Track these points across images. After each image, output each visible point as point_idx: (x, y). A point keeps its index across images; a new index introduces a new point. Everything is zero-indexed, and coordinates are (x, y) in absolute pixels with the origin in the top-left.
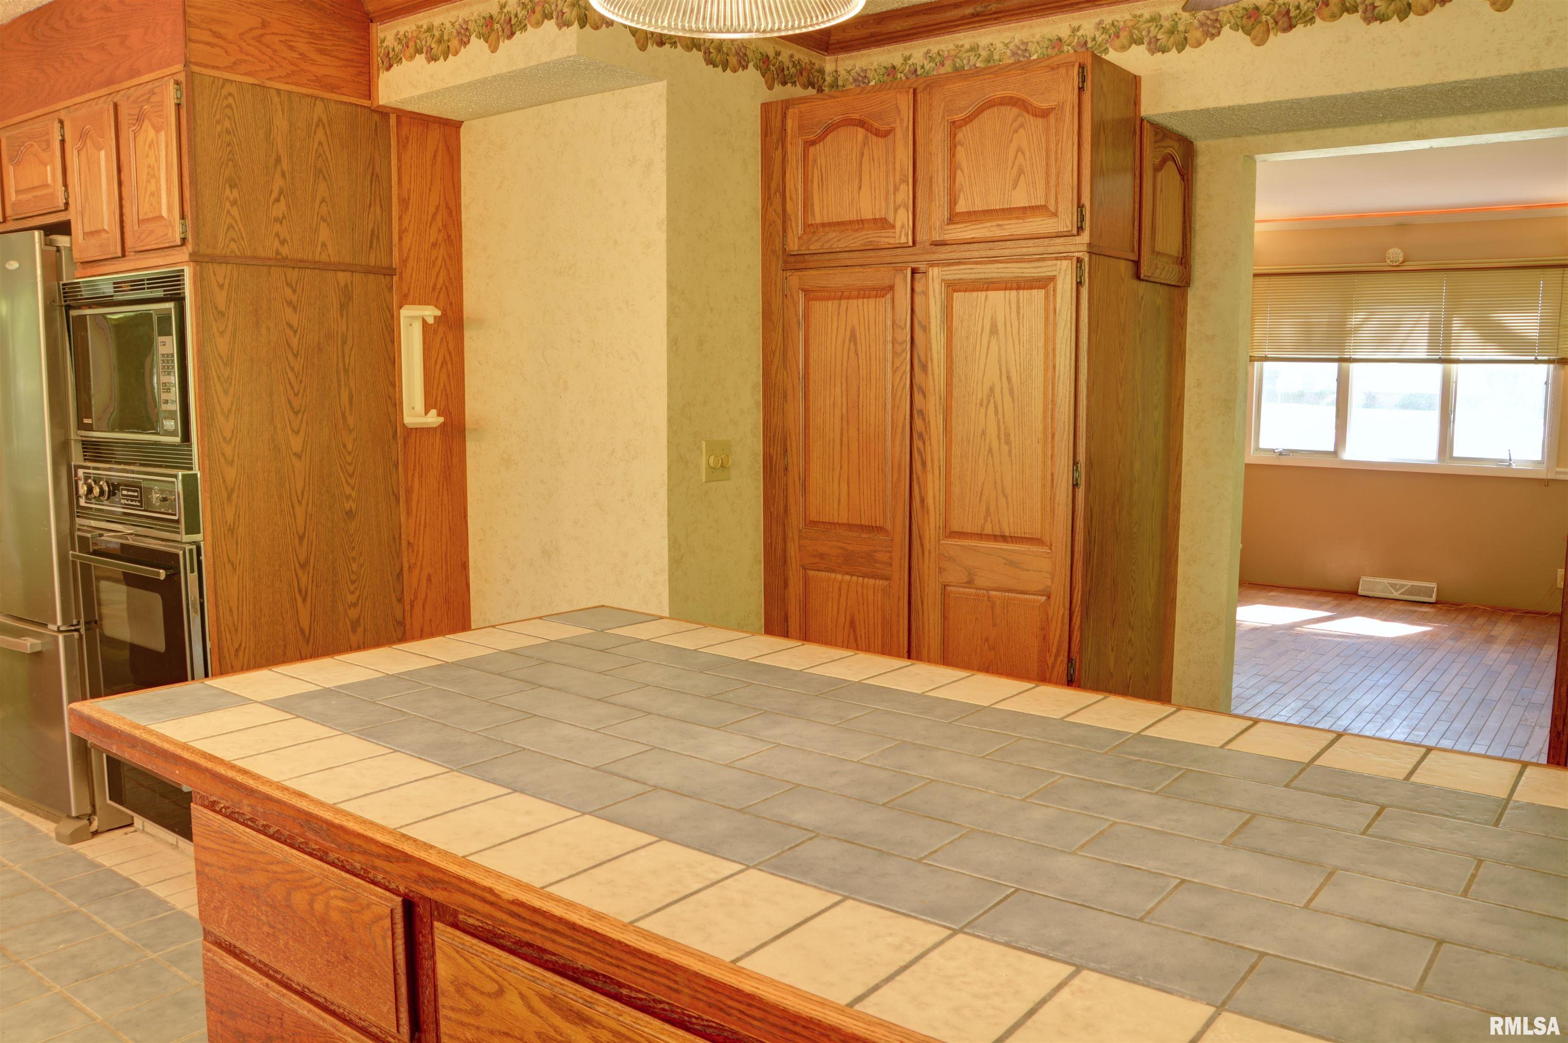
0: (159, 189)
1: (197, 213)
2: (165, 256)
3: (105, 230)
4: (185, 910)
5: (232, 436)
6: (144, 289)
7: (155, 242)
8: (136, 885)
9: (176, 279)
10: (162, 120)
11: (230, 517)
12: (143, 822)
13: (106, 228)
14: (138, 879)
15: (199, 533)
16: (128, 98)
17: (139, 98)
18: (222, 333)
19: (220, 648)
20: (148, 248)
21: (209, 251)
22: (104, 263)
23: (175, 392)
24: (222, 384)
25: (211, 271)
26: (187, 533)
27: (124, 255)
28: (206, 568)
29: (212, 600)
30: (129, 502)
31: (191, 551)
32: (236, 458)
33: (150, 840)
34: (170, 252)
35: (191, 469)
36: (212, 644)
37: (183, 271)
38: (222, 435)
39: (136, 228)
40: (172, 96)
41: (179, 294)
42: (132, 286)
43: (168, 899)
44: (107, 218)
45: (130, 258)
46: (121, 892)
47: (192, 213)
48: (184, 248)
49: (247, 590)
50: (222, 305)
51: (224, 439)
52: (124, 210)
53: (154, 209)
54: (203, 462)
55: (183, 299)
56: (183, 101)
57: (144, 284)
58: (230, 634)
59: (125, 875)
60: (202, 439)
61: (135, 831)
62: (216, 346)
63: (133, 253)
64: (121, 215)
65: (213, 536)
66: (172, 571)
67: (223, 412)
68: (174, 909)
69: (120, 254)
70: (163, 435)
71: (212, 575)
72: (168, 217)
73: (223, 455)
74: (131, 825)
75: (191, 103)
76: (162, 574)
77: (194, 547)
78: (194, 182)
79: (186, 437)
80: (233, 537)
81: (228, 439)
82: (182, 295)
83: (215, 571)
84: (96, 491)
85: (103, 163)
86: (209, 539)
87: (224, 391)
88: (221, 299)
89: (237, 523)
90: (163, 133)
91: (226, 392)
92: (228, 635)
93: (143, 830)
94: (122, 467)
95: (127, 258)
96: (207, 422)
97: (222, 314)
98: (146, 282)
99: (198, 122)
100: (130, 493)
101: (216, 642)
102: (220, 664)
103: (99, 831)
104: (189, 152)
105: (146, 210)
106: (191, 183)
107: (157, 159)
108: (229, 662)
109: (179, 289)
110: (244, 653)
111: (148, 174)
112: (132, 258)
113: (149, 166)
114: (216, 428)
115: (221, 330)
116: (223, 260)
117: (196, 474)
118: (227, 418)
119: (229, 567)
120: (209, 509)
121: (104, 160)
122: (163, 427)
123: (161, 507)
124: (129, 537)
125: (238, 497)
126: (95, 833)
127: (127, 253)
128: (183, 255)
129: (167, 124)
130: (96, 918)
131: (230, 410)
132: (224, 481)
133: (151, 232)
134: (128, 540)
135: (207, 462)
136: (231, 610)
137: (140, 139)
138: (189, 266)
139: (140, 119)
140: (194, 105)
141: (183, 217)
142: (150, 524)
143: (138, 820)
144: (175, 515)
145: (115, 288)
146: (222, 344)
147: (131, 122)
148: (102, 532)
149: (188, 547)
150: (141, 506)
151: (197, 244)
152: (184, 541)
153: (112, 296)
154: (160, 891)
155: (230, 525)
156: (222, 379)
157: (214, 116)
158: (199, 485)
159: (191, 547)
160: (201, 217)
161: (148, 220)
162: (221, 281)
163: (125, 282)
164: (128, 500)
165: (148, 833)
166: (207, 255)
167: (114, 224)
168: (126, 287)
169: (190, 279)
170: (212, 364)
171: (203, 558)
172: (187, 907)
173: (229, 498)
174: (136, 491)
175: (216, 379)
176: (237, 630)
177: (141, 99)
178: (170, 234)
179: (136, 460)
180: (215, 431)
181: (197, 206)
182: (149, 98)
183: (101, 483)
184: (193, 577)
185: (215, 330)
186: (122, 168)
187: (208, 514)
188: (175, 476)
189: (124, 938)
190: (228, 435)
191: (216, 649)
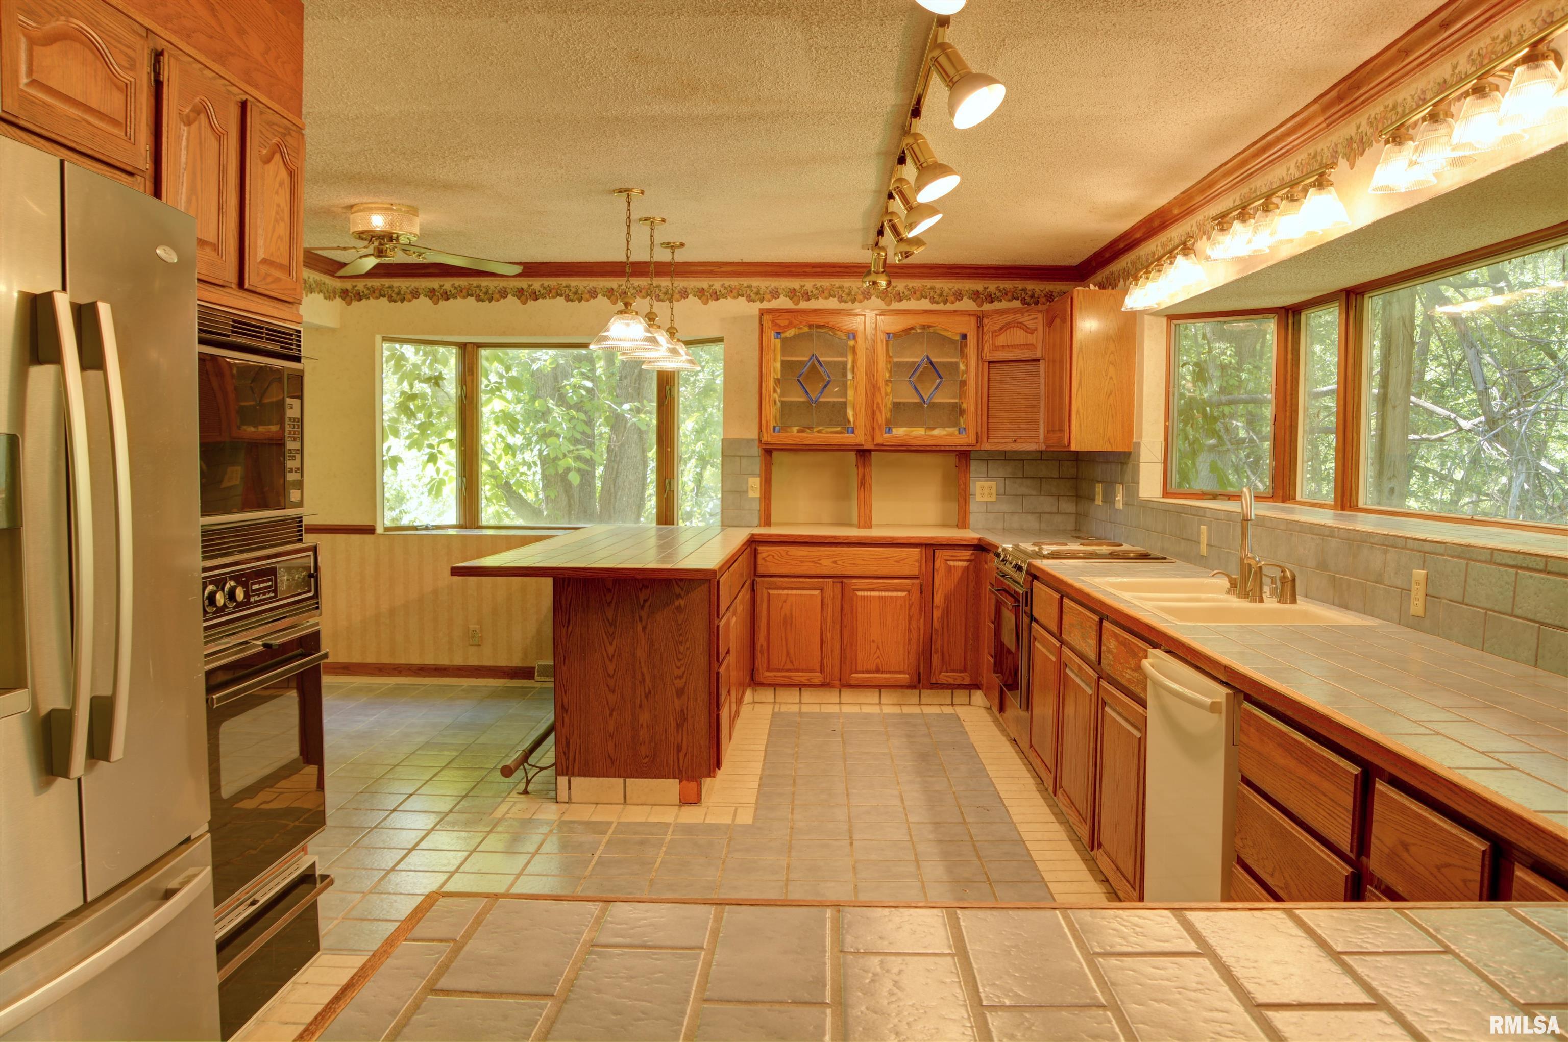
6: (262, 338)
7: (280, 292)
13: (217, 244)
16: (260, 113)
23: (300, 459)
27: (236, 289)
30: (262, 597)
39: (259, 265)
57: (262, 333)
69: (233, 285)
70: (289, 508)
84: (220, 598)
98: (264, 331)
100: (262, 585)
105: (273, 251)
111: (277, 213)
113: (279, 205)
122: (289, 499)
133: (278, 279)
137: (270, 169)
139: (272, 149)
142: (284, 613)
144: (310, 591)
147: (262, 143)
150: (275, 597)
161: (273, 264)
164: (259, 595)
167: (230, 246)
174: (270, 580)
177: (275, 127)
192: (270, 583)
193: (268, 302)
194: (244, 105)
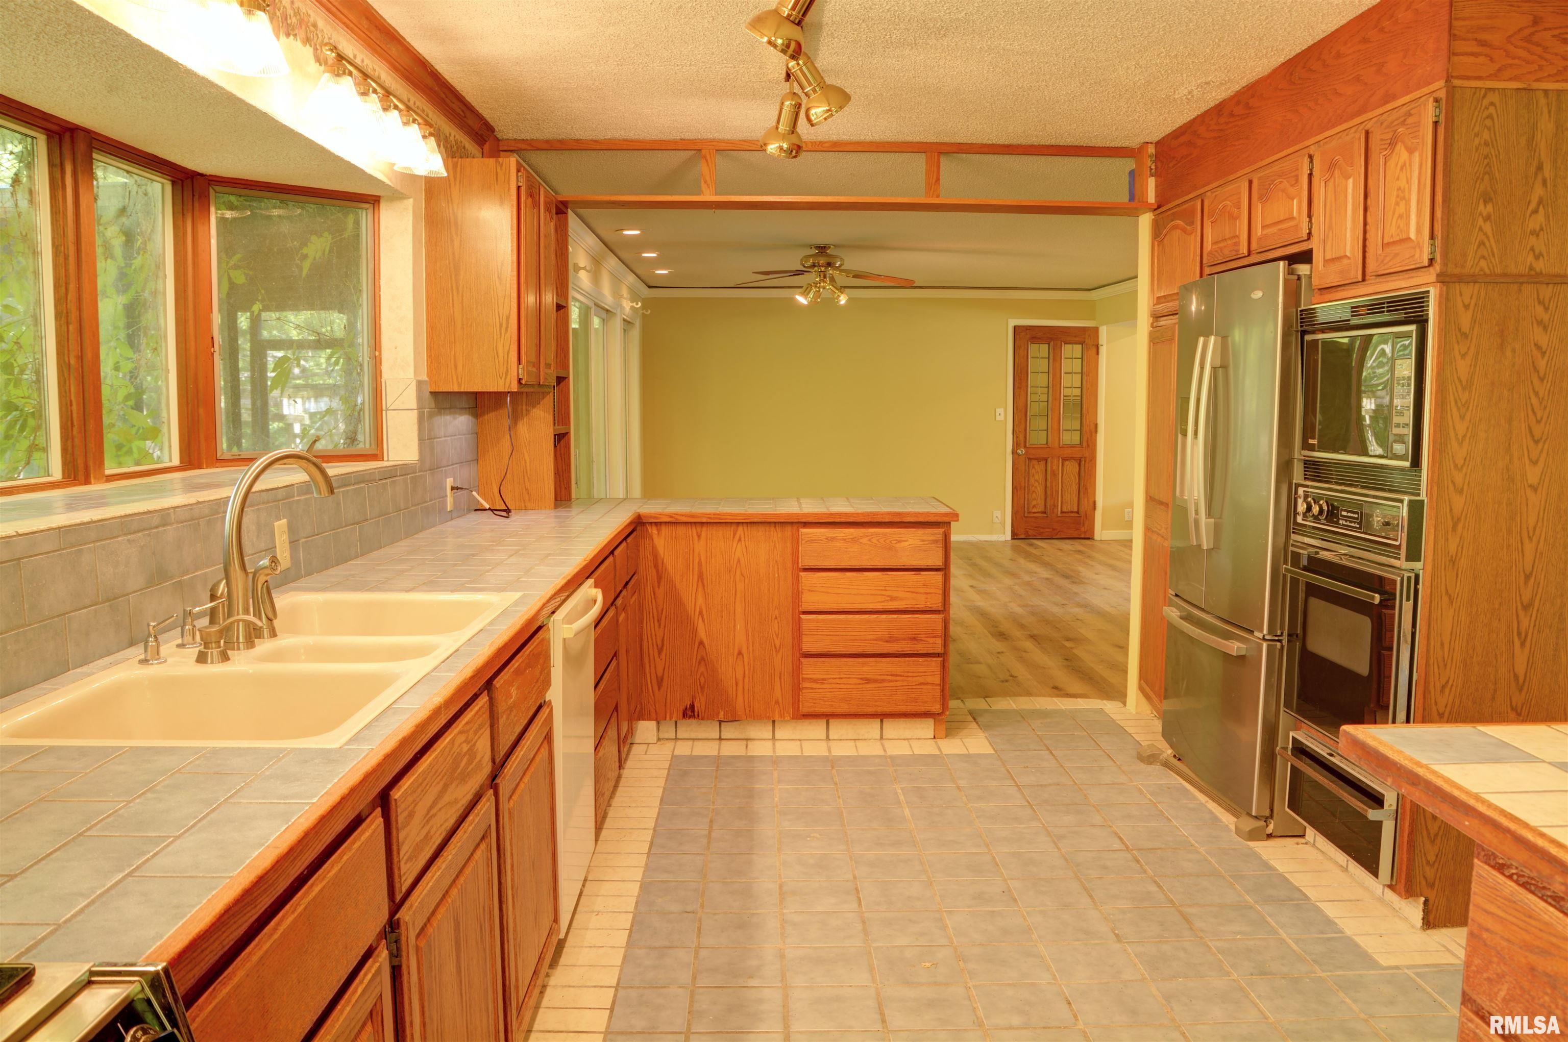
0: (1408, 211)
1: (1448, 232)
2: (1408, 278)
3: (1346, 256)
4: (1354, 937)
5: (1464, 463)
6: (1383, 312)
7: (1400, 264)
8: (1307, 898)
9: (1420, 300)
10: (1418, 141)
11: (1453, 548)
12: (1315, 835)
13: (1348, 254)
14: (1309, 893)
15: (1419, 560)
16: (1382, 124)
17: (1394, 122)
18: (1463, 356)
19: (1426, 682)
20: (1392, 271)
21: (1457, 271)
22: (1343, 288)
23: (1409, 417)
24: (1458, 409)
25: (1458, 292)
26: (1407, 560)
27: (1364, 280)
28: (1422, 598)
29: (1424, 631)
30: (1348, 523)
31: (1409, 578)
32: (1466, 487)
33: (1320, 857)
34: (1413, 274)
35: (1419, 495)
36: (1419, 676)
37: (1428, 292)
38: (1454, 462)
39: (1379, 252)
40: (1430, 114)
41: (1422, 316)
42: (1368, 310)
43: (1336, 921)
44: (1350, 245)
45: (1369, 282)
46: (1292, 900)
47: (1442, 232)
48: (1431, 269)
49: (1462, 626)
50: (1466, 328)
51: (1456, 466)
52: (1368, 236)
53: (1401, 231)
54: (1431, 489)
55: (1427, 321)
56: (1442, 119)
57: (1383, 308)
58: (1439, 668)
59: (1297, 885)
60: (1432, 467)
61: (1306, 843)
62: (1456, 369)
63: (1374, 277)
64: (1365, 240)
65: (1434, 566)
66: (1386, 596)
67: (1457, 439)
68: (1342, 933)
69: (1360, 279)
70: (1391, 459)
71: (1428, 605)
72: (1417, 238)
73: (1453, 482)
74: (1303, 836)
75: (1450, 119)
76: (1377, 598)
77: (1413, 575)
78: (1446, 200)
79: (1416, 462)
80: (1453, 569)
81: (1459, 466)
82: (1425, 317)
83: (1431, 602)
84: (1316, 509)
85: (1350, 191)
86: (1429, 567)
87: (1460, 416)
88: (1465, 320)
89: (1459, 554)
90: (1417, 154)
91: (1462, 418)
92: (1436, 670)
93: (1314, 844)
94: (1343, 488)
95: (1366, 282)
96: (1439, 448)
97: (1465, 336)
98: (1386, 305)
99: (1456, 137)
100: (1349, 514)
101: (1423, 675)
102: (1424, 698)
103: (1273, 835)
104: (1444, 170)
105: (1392, 233)
106: (1444, 201)
107: (1408, 181)
108: (1433, 698)
109: (1422, 311)
110: (1451, 689)
111: (1398, 196)
112: (1373, 281)
113: (1399, 189)
114: (1448, 453)
115: (1463, 352)
116: (1472, 279)
117: (1423, 501)
118: (1461, 444)
119: (1445, 599)
120: (1432, 537)
121: (1352, 188)
122: (1392, 451)
123: (1380, 530)
124: (1343, 557)
125: (1464, 527)
126: (1270, 836)
127: (1367, 278)
128: (1431, 276)
129: (1423, 145)
130: (1269, 919)
131: (1464, 436)
132: (1451, 510)
133: (1397, 255)
134: (1341, 559)
135: (1435, 488)
136: (1442, 644)
137: (1392, 163)
138: (1435, 287)
139: (1392, 144)
140: (1453, 120)
141: (1432, 237)
142: (1368, 547)
143: (1310, 832)
144: (1396, 540)
145: (1352, 312)
146: (1463, 367)
147: (1383, 147)
148: (1318, 550)
149: (1406, 575)
150: (1361, 529)
151: (1445, 264)
152: (1403, 567)
153: (1349, 320)
154: (1330, 911)
155: (1452, 556)
156: (1459, 404)
157: (1473, 129)
158: (1425, 511)
159: (1410, 574)
160: (1451, 236)
161: (1394, 243)
162: (1467, 301)
163: (1363, 306)
164: (1346, 521)
165: (1318, 849)
166: (1455, 275)
167: (1356, 251)
168: (1363, 311)
169: (1435, 301)
170: (1451, 388)
171: (1420, 587)
172: (1355, 935)
173: (1454, 528)
174: (1357, 513)
175: (1453, 404)
176: (1446, 665)
177: (1395, 123)
178: (1417, 255)
179: (1358, 482)
180: (1447, 457)
181: (1448, 224)
182: (1405, 120)
183: (1321, 502)
184: (1408, 606)
185: (1457, 352)
186: (1369, 194)
187: (1431, 543)
188: (1401, 501)
189: (1295, 947)
190: (1460, 462)
191: (1422, 682)
192: (1356, 516)
193: (1394, 277)
194: (1367, 133)
